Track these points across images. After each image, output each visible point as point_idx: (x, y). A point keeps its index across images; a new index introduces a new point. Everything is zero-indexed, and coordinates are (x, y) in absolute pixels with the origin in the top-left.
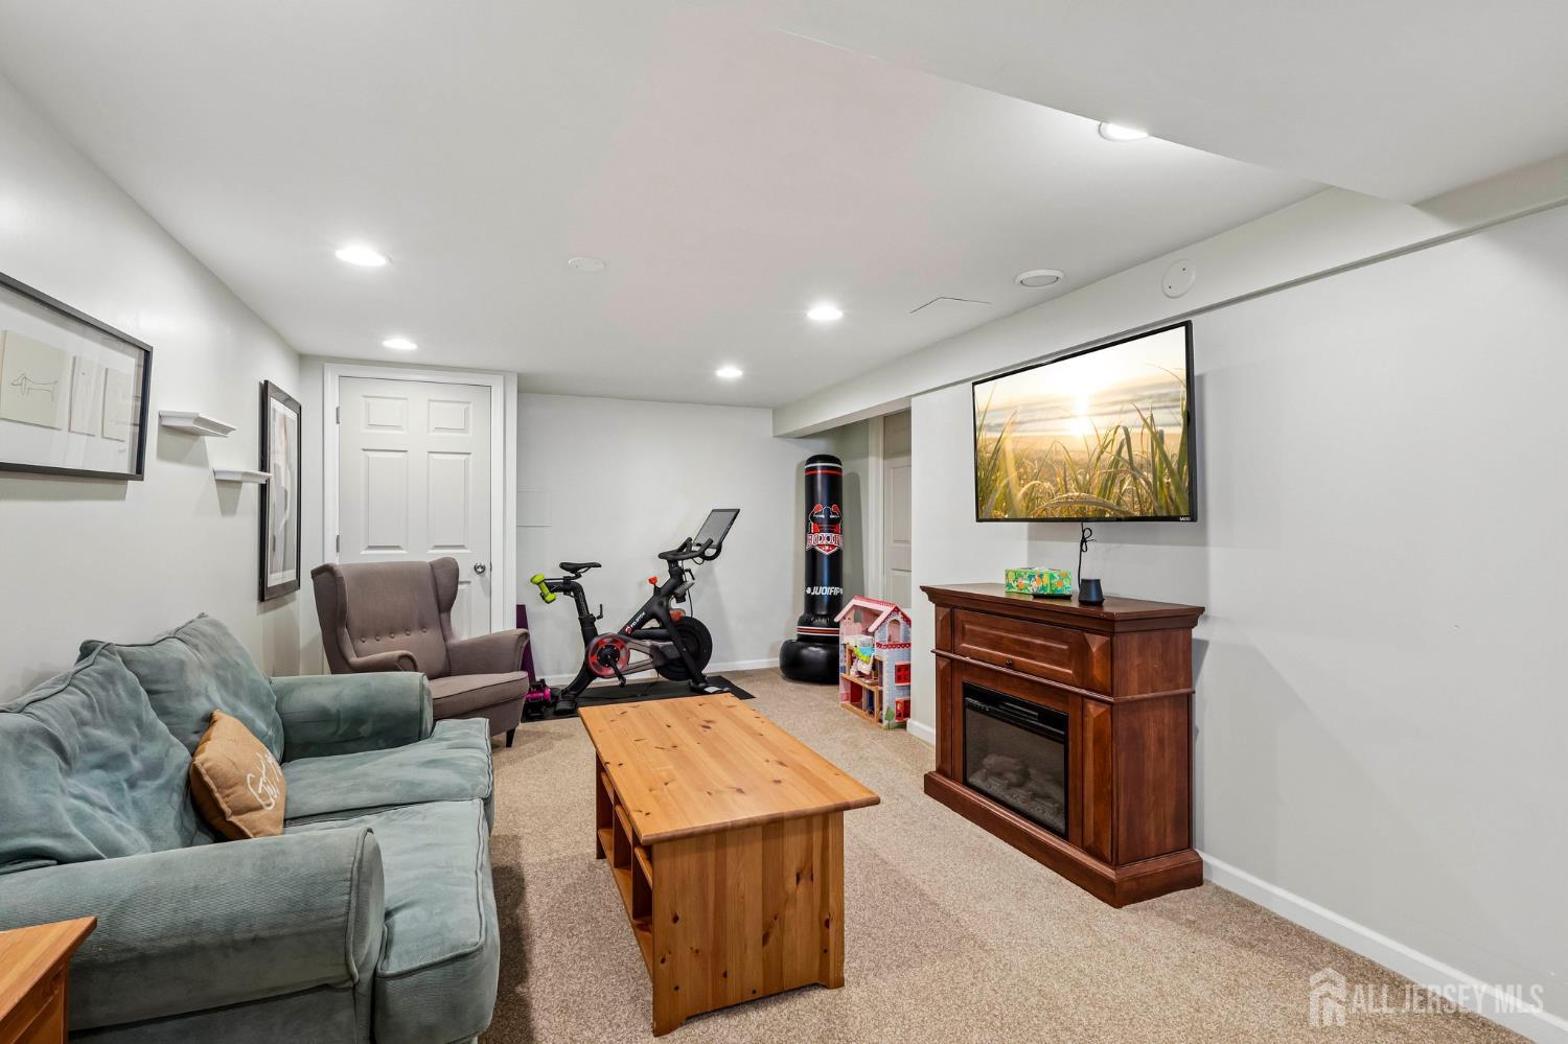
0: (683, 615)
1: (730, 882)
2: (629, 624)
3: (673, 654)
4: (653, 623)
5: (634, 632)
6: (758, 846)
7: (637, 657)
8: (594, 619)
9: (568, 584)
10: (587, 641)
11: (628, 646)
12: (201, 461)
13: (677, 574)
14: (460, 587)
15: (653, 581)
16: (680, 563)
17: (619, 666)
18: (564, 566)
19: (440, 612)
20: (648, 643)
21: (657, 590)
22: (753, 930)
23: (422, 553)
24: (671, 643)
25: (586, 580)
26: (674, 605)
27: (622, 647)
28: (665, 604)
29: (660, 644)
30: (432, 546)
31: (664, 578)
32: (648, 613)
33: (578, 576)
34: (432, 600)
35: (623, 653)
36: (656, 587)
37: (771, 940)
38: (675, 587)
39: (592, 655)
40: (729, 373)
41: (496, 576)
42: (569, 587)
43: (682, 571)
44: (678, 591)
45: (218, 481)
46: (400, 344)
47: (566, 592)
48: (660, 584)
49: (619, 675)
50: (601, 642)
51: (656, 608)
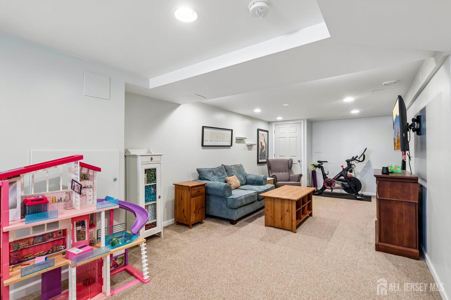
0: (351, 176)
1: (276, 208)
2: (335, 177)
3: (348, 186)
4: (342, 178)
5: (337, 179)
6: (280, 204)
7: (337, 185)
8: (326, 175)
9: (320, 166)
10: (324, 179)
11: (335, 182)
12: (244, 143)
13: (350, 165)
14: (293, 165)
15: (342, 166)
16: (351, 162)
17: (332, 187)
18: (319, 162)
19: (289, 169)
20: (341, 182)
21: (343, 169)
22: (279, 217)
23: (287, 158)
24: (347, 183)
25: (324, 165)
26: (348, 173)
27: (333, 182)
28: (346, 173)
29: (344, 183)
30: (290, 156)
31: (346, 166)
32: (341, 175)
33: (322, 164)
34: (287, 166)
35: (333, 184)
36: (343, 168)
37: (283, 219)
38: (349, 169)
39: (325, 183)
40: (355, 112)
41: (302, 163)
42: (320, 167)
43: (352, 165)
44: (350, 170)
45: (248, 146)
46: (279, 118)
47: (319, 168)
48: (344, 168)
49: (332, 189)
50: (328, 180)
51: (343, 173)
